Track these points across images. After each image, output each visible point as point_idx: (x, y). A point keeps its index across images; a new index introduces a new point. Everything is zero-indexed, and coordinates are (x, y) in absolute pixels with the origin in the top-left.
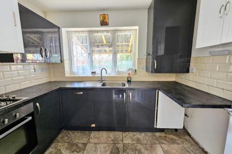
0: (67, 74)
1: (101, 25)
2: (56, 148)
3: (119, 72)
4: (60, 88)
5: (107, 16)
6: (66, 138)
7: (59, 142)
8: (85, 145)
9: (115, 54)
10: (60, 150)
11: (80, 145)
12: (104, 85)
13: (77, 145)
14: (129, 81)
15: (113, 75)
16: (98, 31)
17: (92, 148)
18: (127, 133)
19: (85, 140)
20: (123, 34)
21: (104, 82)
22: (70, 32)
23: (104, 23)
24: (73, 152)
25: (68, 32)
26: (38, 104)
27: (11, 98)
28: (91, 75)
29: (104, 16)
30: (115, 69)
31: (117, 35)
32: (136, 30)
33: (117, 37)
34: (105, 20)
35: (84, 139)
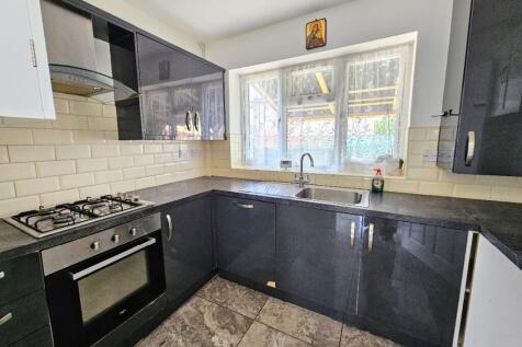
0: (236, 163)
1: (308, 48)
2: (197, 307)
3: (349, 165)
4: (213, 191)
5: (323, 23)
6: (218, 294)
7: (204, 297)
8: (249, 321)
9: (342, 117)
10: (202, 314)
11: (240, 320)
12: (304, 194)
13: (233, 317)
14: (377, 192)
15: (334, 170)
16: (301, 66)
17: (262, 334)
18: (358, 332)
19: (250, 312)
20: (368, 61)
21: (306, 187)
22: (246, 75)
23: (315, 43)
24: (223, 328)
25: (240, 76)
26: (168, 217)
27: (133, 201)
28: (279, 169)
29: (316, 26)
30: (340, 157)
31: (351, 68)
32: (411, 44)
33: (352, 73)
34: (318, 35)
35: (250, 309)
